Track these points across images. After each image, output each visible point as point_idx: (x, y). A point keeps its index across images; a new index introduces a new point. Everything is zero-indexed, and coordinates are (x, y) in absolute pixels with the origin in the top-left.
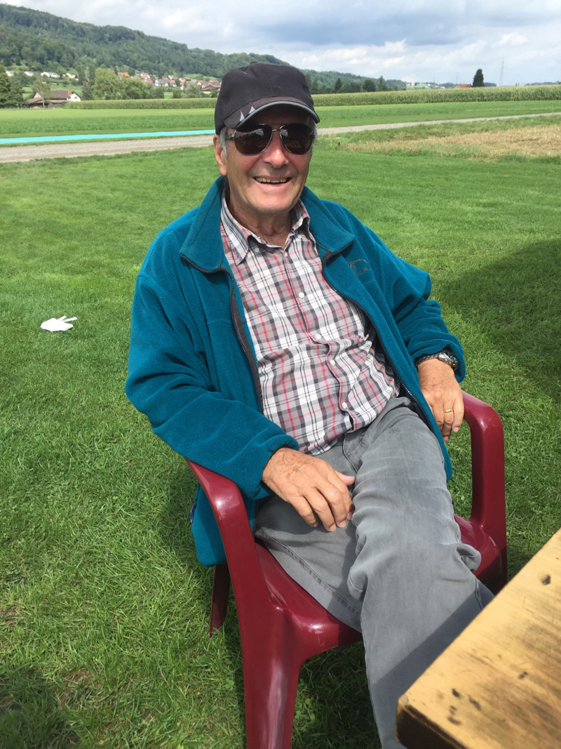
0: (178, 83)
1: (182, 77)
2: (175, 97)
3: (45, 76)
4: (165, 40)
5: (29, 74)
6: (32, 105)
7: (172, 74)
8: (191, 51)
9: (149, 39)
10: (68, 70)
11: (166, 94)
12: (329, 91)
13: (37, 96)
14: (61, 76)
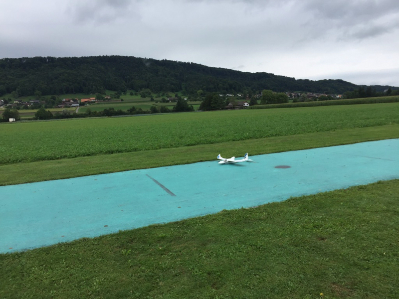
0: (291, 95)
1: (293, 92)
2: (294, 102)
3: (228, 96)
4: (284, 76)
5: (221, 95)
6: (227, 109)
7: (287, 92)
8: (297, 80)
9: (276, 76)
10: (238, 93)
11: (289, 101)
12: (383, 95)
13: (230, 104)
14: (235, 95)
